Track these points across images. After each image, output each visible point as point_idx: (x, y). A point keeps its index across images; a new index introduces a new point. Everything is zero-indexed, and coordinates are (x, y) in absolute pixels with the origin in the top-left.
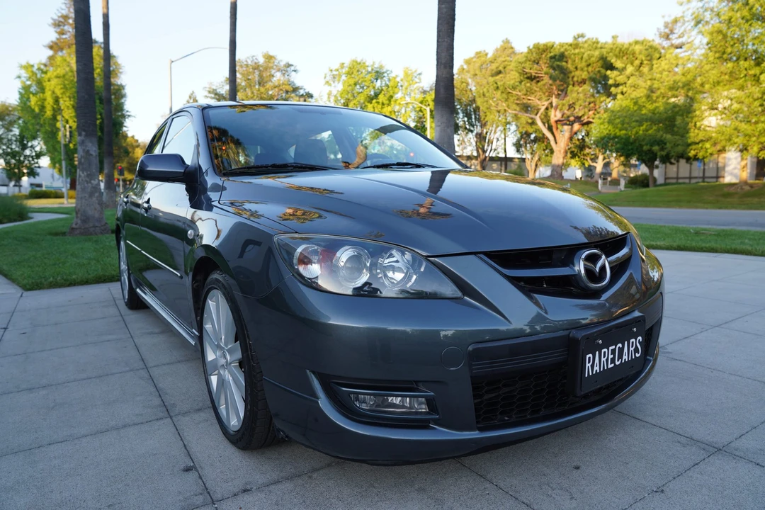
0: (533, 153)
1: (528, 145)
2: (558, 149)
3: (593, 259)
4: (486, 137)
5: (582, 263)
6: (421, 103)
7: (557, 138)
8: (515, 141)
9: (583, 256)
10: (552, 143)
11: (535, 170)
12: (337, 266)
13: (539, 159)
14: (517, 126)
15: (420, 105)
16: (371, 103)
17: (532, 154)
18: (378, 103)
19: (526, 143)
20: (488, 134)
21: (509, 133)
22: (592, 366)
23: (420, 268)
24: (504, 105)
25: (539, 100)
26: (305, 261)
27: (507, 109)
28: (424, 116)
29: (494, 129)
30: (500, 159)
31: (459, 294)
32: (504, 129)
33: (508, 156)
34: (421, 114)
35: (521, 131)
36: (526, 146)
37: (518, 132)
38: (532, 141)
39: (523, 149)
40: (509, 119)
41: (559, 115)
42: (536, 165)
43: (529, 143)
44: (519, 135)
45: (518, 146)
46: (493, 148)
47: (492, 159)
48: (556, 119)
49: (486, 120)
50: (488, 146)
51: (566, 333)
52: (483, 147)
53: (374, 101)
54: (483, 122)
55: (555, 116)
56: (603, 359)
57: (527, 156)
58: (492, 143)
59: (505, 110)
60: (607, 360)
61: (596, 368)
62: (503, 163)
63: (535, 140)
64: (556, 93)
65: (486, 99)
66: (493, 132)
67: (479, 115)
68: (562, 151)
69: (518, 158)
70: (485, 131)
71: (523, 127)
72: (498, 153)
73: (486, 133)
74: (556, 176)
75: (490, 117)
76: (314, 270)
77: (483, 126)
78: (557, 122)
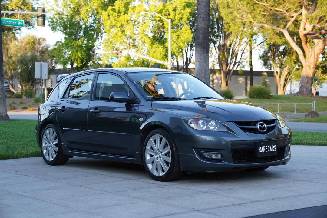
0: (282, 66)
1: (277, 58)
2: (307, 64)
3: (262, 124)
4: (230, 49)
5: (258, 125)
6: (160, 12)
7: (306, 53)
8: (262, 53)
9: (259, 123)
10: (301, 57)
11: (285, 86)
12: (199, 125)
13: (289, 73)
14: (264, 37)
15: (159, 15)
16: (106, 10)
17: (280, 67)
18: (114, 10)
19: (274, 55)
20: (232, 46)
21: (256, 45)
22: (261, 150)
23: (218, 125)
24: (249, 16)
25: (287, 11)
26: (191, 123)
27: (252, 21)
28: (163, 26)
29: (238, 40)
30: (245, 74)
31: (228, 131)
32: (250, 41)
33: (254, 70)
34: (161, 24)
35: (269, 42)
36: (274, 58)
37: (265, 44)
38: (282, 53)
39: (271, 62)
40: (255, 29)
41: (309, 28)
42: (286, 80)
43: (278, 56)
44: (266, 47)
45: (265, 59)
46: (238, 61)
47: (236, 73)
48: (305, 32)
49: (230, 31)
50: (232, 58)
51: (254, 141)
52: (227, 60)
53: (110, 8)
54: (227, 33)
55: (305, 29)
56: (264, 149)
57: (276, 69)
58: (236, 56)
59: (251, 22)
60: (265, 149)
61: (262, 151)
62: (249, 77)
63: (284, 53)
64: (306, 4)
65: (230, 10)
66: (237, 44)
67: (222, 25)
68: (312, 66)
69: (266, 72)
70: (229, 42)
71: (271, 39)
72: (244, 67)
73: (230, 45)
74: (305, 93)
75: (233, 28)
76: (193, 125)
77: (226, 37)
78: (305, 35)
